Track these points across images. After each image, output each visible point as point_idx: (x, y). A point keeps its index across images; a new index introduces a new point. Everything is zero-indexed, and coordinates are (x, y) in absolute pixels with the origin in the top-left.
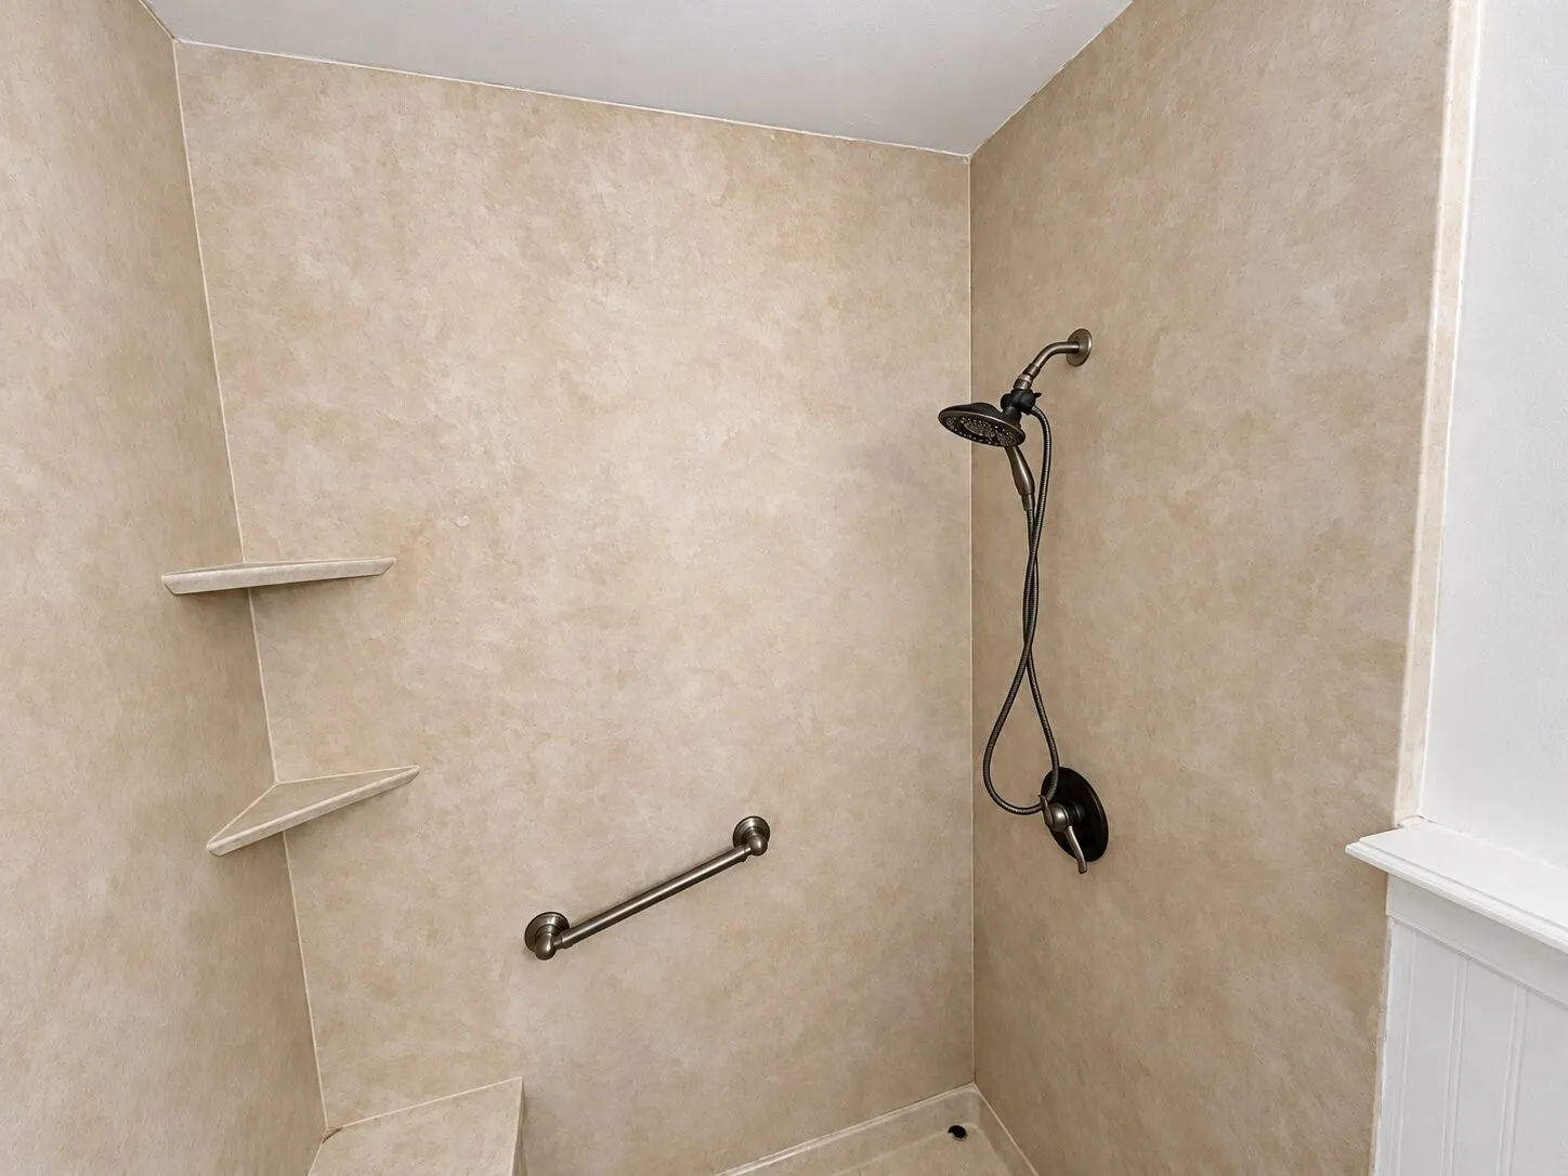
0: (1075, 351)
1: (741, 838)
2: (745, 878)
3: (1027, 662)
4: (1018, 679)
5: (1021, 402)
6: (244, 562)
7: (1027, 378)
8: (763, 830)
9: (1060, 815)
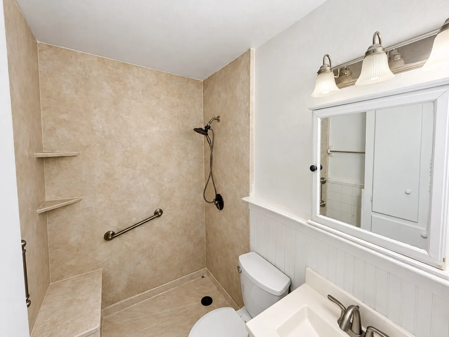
0: (218, 119)
1: (156, 213)
2: (156, 222)
3: (211, 173)
4: (209, 177)
5: (208, 128)
6: (44, 151)
7: (209, 124)
8: (161, 211)
9: (217, 202)
